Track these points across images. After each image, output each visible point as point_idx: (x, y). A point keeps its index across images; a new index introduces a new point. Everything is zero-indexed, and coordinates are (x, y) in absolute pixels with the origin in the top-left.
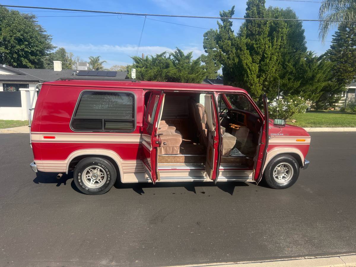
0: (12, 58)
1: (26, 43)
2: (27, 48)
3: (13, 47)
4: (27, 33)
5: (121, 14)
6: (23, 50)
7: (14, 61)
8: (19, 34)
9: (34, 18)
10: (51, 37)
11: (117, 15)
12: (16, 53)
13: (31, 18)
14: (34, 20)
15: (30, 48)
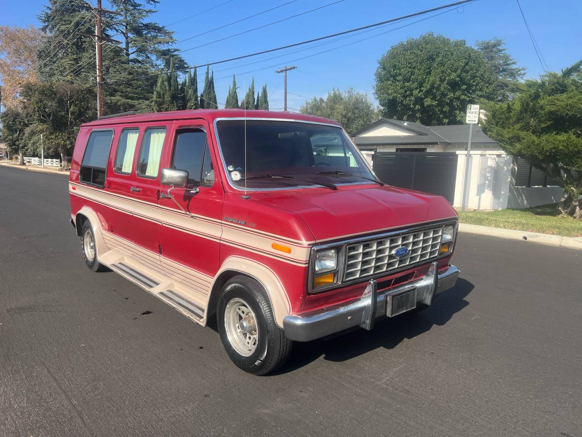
0: (442, 112)
1: (464, 87)
2: (465, 95)
3: (444, 95)
4: (467, 72)
5: (463, 4)
6: (458, 98)
7: (445, 117)
8: (453, 76)
9: (499, 45)
10: (522, 72)
11: (455, 7)
12: (448, 104)
13: (495, 46)
14: (500, 48)
15: (471, 94)
